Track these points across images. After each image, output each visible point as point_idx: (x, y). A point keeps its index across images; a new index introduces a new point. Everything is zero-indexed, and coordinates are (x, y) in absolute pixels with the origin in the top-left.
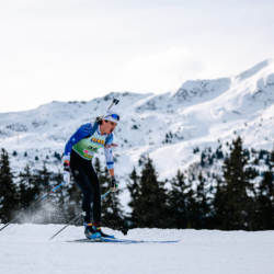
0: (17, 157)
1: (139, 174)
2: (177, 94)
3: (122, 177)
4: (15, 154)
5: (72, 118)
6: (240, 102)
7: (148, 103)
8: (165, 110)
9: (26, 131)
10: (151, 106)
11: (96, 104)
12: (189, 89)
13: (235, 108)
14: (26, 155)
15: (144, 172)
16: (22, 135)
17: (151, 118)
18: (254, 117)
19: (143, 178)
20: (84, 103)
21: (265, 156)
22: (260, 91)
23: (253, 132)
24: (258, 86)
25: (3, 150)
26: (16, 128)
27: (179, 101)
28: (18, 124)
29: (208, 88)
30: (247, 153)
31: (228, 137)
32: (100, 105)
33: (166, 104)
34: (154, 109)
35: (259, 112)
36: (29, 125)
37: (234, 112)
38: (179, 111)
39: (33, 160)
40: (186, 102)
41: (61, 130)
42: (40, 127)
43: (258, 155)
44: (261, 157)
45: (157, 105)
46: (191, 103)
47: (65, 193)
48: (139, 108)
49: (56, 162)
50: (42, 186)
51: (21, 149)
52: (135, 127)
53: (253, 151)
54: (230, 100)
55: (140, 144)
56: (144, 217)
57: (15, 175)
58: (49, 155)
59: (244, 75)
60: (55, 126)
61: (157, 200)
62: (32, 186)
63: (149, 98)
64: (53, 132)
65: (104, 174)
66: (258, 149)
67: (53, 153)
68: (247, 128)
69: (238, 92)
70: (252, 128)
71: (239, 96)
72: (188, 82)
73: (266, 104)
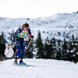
0: (45, 33)
4: (44, 32)
5: (65, 19)
9: (48, 24)
11: (74, 14)
14: (48, 32)
16: (47, 25)
20: (69, 14)
25: (39, 31)
26: (44, 23)
28: (45, 21)
32: (75, 15)
36: (49, 22)
39: (50, 34)
41: (61, 24)
42: (53, 22)
47: (61, 47)
49: (58, 36)
50: (53, 44)
51: (46, 30)
57: (43, 40)
58: (56, 33)
60: (59, 22)
62: (49, 44)
64: (58, 24)
65: (75, 40)
67: (58, 32)
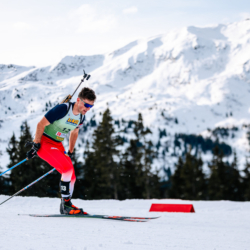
1: (18, 139)
2: (57, 68)
3: (4, 141)
6: (113, 77)
7: (31, 75)
8: (46, 82)
10: (33, 77)
12: (68, 63)
13: (108, 82)
15: (21, 138)
17: (33, 88)
18: (124, 91)
19: (22, 143)
21: (133, 126)
22: (130, 68)
23: (123, 103)
24: (129, 63)
27: (59, 74)
29: (85, 63)
30: (117, 123)
31: (101, 108)
33: (47, 76)
34: (36, 80)
35: (129, 86)
37: (107, 85)
38: (58, 82)
40: (65, 75)
43: (127, 124)
44: (130, 126)
45: (38, 77)
46: (69, 76)
48: (22, 79)
52: (18, 96)
53: (123, 121)
54: (104, 75)
55: (22, 112)
56: (21, 178)
59: (117, 53)
61: (33, 163)
63: (31, 71)
66: (127, 119)
68: (118, 100)
69: (111, 68)
70: (123, 100)
71: (112, 71)
72: (67, 57)
73: (135, 79)
